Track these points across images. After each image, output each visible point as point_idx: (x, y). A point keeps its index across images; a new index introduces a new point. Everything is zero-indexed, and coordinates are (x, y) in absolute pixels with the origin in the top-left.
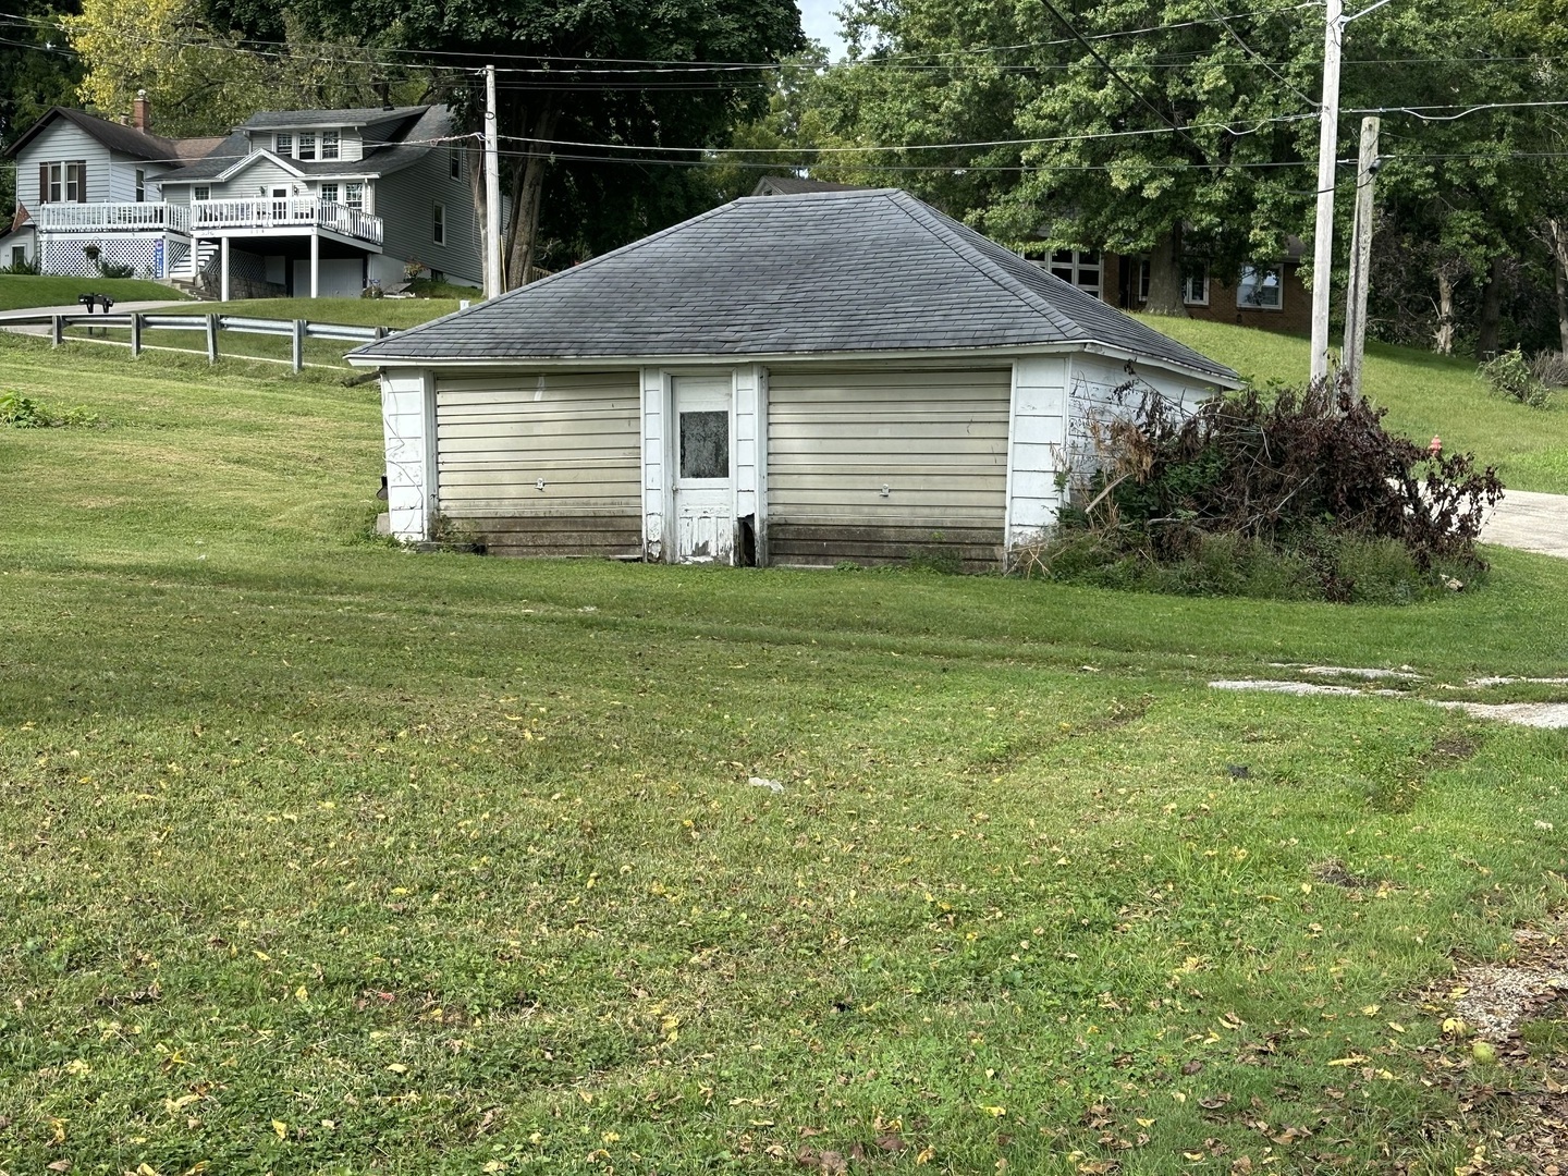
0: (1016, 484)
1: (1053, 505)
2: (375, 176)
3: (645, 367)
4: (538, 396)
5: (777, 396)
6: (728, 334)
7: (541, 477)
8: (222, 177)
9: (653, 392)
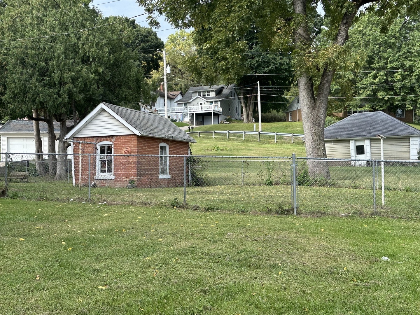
0: (411, 154)
1: (417, 157)
2: (221, 99)
3: (351, 139)
4: (332, 144)
5: (372, 143)
6: (364, 134)
7: (333, 155)
8: (190, 101)
9: (352, 143)
